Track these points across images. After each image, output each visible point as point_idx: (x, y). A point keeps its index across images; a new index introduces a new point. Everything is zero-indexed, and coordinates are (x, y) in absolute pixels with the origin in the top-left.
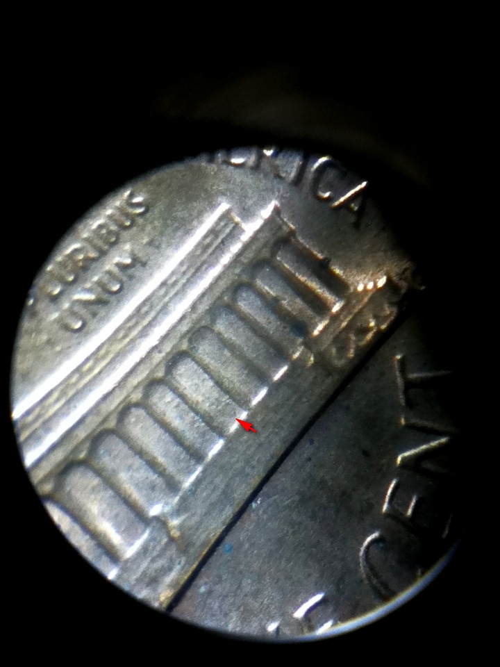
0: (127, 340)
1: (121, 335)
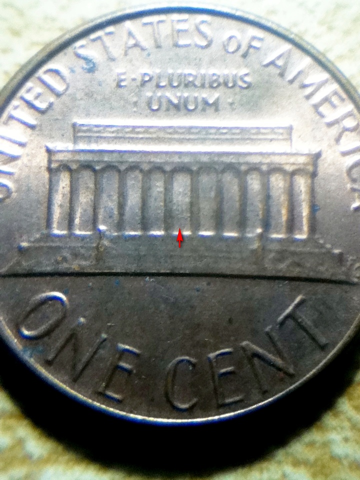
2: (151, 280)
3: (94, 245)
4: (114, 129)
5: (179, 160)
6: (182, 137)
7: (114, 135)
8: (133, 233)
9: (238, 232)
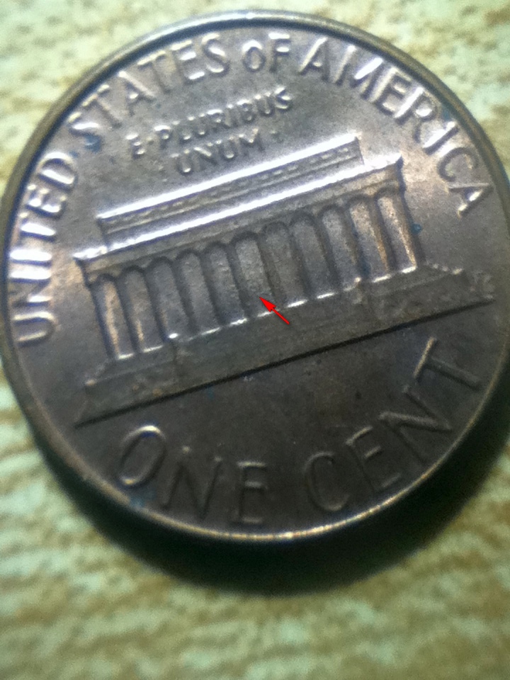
0: (216, 200)
1: (214, 194)
2: (250, 379)
3: (171, 359)
4: (147, 213)
5: (236, 227)
6: (230, 196)
7: (149, 220)
8: (211, 331)
9: (333, 290)
